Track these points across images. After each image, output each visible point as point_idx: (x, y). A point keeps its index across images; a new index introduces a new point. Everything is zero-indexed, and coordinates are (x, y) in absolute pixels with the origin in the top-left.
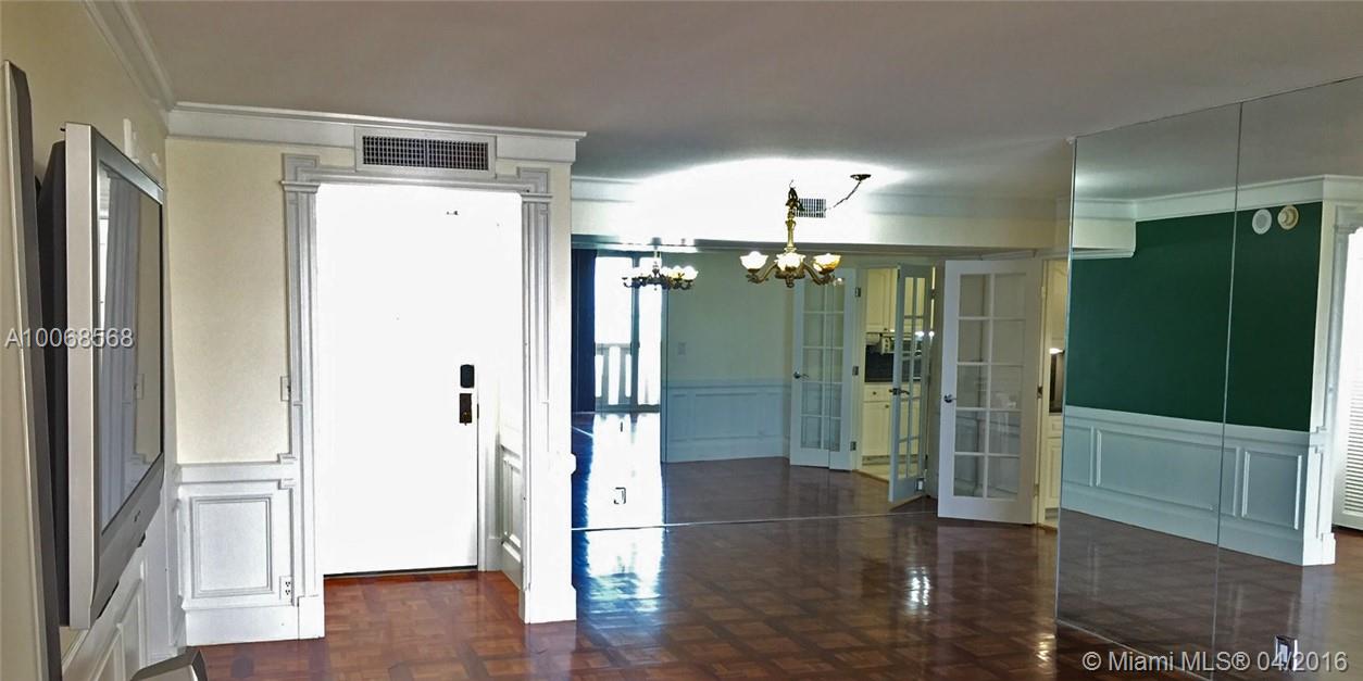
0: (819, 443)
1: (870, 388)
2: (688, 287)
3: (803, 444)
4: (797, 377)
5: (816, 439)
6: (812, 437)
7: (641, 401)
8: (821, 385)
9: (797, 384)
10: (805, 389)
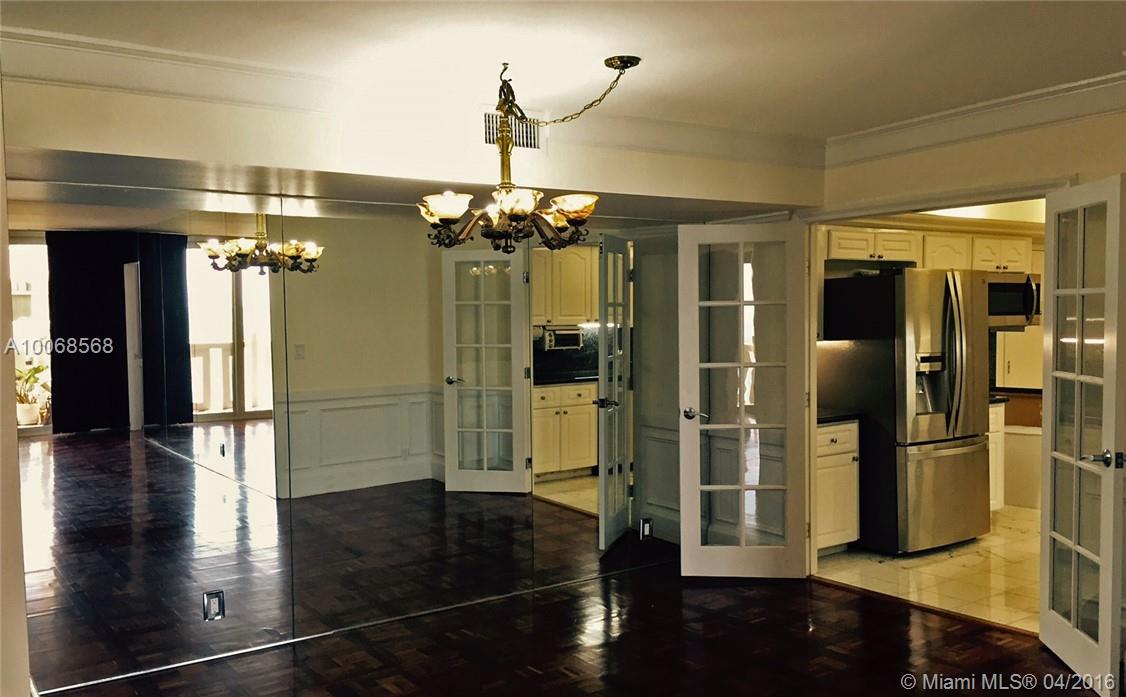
0: (480, 461)
1: (538, 391)
2: (310, 269)
3: (461, 466)
4: (450, 382)
5: (475, 458)
6: (472, 456)
7: (248, 408)
8: (479, 392)
9: (449, 392)
10: (460, 397)
